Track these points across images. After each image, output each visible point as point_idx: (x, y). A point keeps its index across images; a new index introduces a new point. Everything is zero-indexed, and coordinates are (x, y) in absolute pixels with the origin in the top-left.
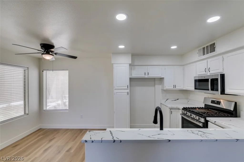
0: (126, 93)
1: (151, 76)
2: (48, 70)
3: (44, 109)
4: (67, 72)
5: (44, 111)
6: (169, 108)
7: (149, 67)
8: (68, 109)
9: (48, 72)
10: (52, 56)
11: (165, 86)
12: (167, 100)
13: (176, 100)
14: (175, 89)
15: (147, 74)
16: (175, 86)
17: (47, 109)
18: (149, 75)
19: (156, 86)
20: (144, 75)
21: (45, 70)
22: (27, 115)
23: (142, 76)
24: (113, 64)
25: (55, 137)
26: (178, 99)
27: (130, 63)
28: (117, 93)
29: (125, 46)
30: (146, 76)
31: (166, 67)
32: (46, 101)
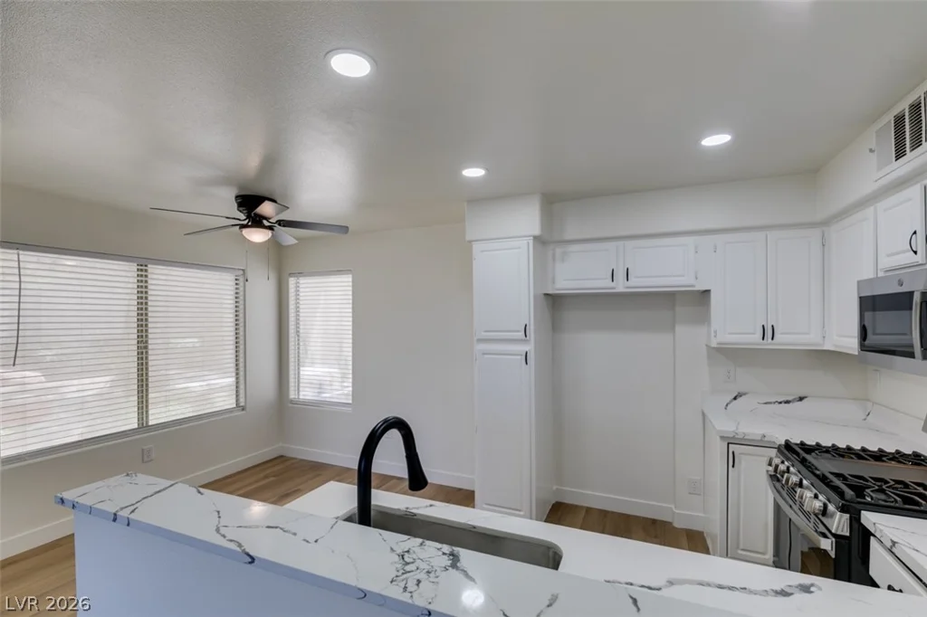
0: (519, 357)
1: (639, 282)
2: (300, 274)
3: (292, 395)
4: (345, 282)
5: (292, 402)
6: (722, 438)
7: (630, 244)
8: (350, 402)
9: (302, 280)
10: (269, 233)
11: (715, 332)
12: (735, 398)
13: (787, 402)
14: (768, 344)
15: (620, 275)
16: (768, 332)
17: (301, 397)
18: (633, 281)
19: (679, 329)
20: (608, 283)
21: (291, 275)
22: (243, 410)
23: (600, 283)
24: (470, 242)
25: (299, 487)
26: (801, 399)
27: (537, 232)
28: (484, 354)
29: (487, 169)
30: (620, 286)
31: (719, 239)
32: (299, 373)
